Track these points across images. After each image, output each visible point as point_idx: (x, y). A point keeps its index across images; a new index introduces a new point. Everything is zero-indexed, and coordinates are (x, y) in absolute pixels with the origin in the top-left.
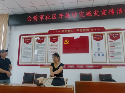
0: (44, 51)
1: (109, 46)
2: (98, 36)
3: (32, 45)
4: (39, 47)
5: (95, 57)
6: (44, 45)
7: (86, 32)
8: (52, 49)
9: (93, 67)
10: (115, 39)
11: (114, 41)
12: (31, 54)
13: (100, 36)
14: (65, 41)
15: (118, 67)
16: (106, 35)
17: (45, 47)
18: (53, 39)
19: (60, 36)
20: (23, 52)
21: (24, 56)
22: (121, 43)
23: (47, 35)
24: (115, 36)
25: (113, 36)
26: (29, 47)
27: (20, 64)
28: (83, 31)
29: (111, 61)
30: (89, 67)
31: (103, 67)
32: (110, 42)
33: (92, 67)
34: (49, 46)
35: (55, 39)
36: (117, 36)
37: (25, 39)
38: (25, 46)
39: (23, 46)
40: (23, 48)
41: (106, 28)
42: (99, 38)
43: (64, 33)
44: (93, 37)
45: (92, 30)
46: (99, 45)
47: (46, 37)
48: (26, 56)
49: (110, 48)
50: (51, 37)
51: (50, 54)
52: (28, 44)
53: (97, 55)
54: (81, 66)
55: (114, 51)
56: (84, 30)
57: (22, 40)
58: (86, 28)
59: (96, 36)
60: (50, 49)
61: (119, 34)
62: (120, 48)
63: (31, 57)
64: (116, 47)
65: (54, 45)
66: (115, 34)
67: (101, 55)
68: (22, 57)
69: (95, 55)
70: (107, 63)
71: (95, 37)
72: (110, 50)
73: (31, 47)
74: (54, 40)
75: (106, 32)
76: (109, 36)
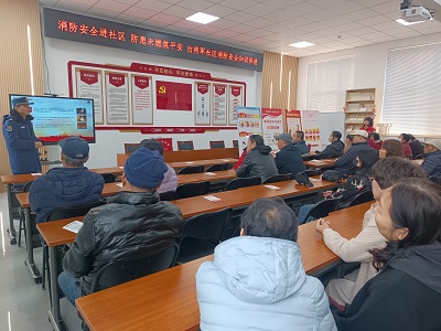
0: (124, 101)
1: (214, 102)
2: (203, 87)
3: (100, 89)
4: (115, 93)
5: (198, 117)
6: (124, 91)
7: (189, 77)
8: (139, 100)
11: (219, 96)
12: (99, 106)
16: (212, 86)
17: (126, 94)
18: (141, 80)
19: (151, 77)
22: (225, 101)
23: (130, 73)
25: (219, 90)
26: (94, 92)
28: (185, 74)
29: (215, 122)
31: (205, 130)
32: (215, 97)
34: (134, 95)
36: (222, 89)
37: (83, 72)
38: (84, 87)
39: (79, 88)
40: (80, 93)
41: (212, 76)
43: (159, 73)
44: (197, 86)
45: (197, 75)
46: (204, 100)
47: (128, 76)
49: (214, 105)
50: (137, 78)
51: (137, 108)
52: (92, 85)
53: (201, 114)
54: (181, 130)
55: (218, 110)
57: (76, 76)
58: (189, 71)
59: (200, 85)
60: (136, 100)
61: (224, 87)
62: (223, 106)
63: (100, 112)
64: (220, 104)
65: (143, 93)
66: (221, 86)
67: (205, 114)
69: (199, 114)
70: (210, 125)
71: (199, 88)
72: (214, 108)
73: (99, 93)
74: (142, 83)
75: (212, 82)
76: (214, 88)
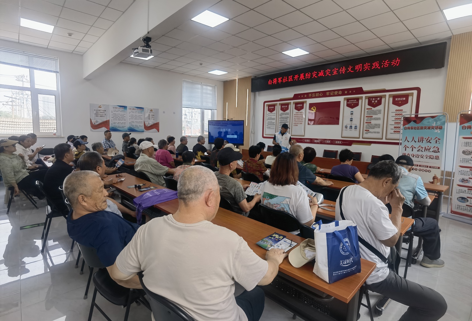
0: (288, 121)
1: (366, 115)
2: (353, 102)
3: (275, 114)
4: (283, 116)
5: (345, 130)
6: (288, 114)
7: (338, 95)
8: (297, 119)
9: (342, 142)
10: (374, 106)
11: (373, 109)
12: (274, 125)
13: (355, 102)
14: (312, 109)
15: (372, 145)
16: (364, 99)
17: (289, 116)
18: (298, 105)
19: (306, 101)
20: (267, 122)
21: (268, 127)
22: (382, 112)
23: (292, 101)
24: (375, 100)
25: (373, 102)
26: (273, 117)
27: (265, 136)
28: (334, 93)
29: (365, 136)
30: (336, 142)
31: (353, 143)
32: (367, 110)
33: (340, 142)
34: (294, 115)
35: (300, 105)
36: (378, 101)
37: (269, 106)
38: (269, 115)
39: (267, 115)
40: (267, 118)
41: (365, 89)
42: (354, 104)
43: (312, 97)
44: (346, 102)
45: (346, 92)
46: (352, 114)
47: (291, 104)
48: (270, 127)
49: (366, 118)
50: (296, 104)
51: (295, 125)
52: (273, 113)
53: (348, 127)
54: (327, 141)
55: (371, 123)
56: (336, 93)
57: (266, 108)
58: (338, 90)
59: (350, 101)
60: (295, 119)
61: (381, 97)
62: (378, 119)
63: (275, 128)
64: (374, 116)
65: (299, 114)
66: (376, 97)
67: (353, 127)
68: (266, 128)
69: (346, 127)
70: (359, 138)
71: (348, 103)
72: (365, 121)
73: (275, 117)
74: (299, 107)
75: (364, 96)
76: (367, 101)
